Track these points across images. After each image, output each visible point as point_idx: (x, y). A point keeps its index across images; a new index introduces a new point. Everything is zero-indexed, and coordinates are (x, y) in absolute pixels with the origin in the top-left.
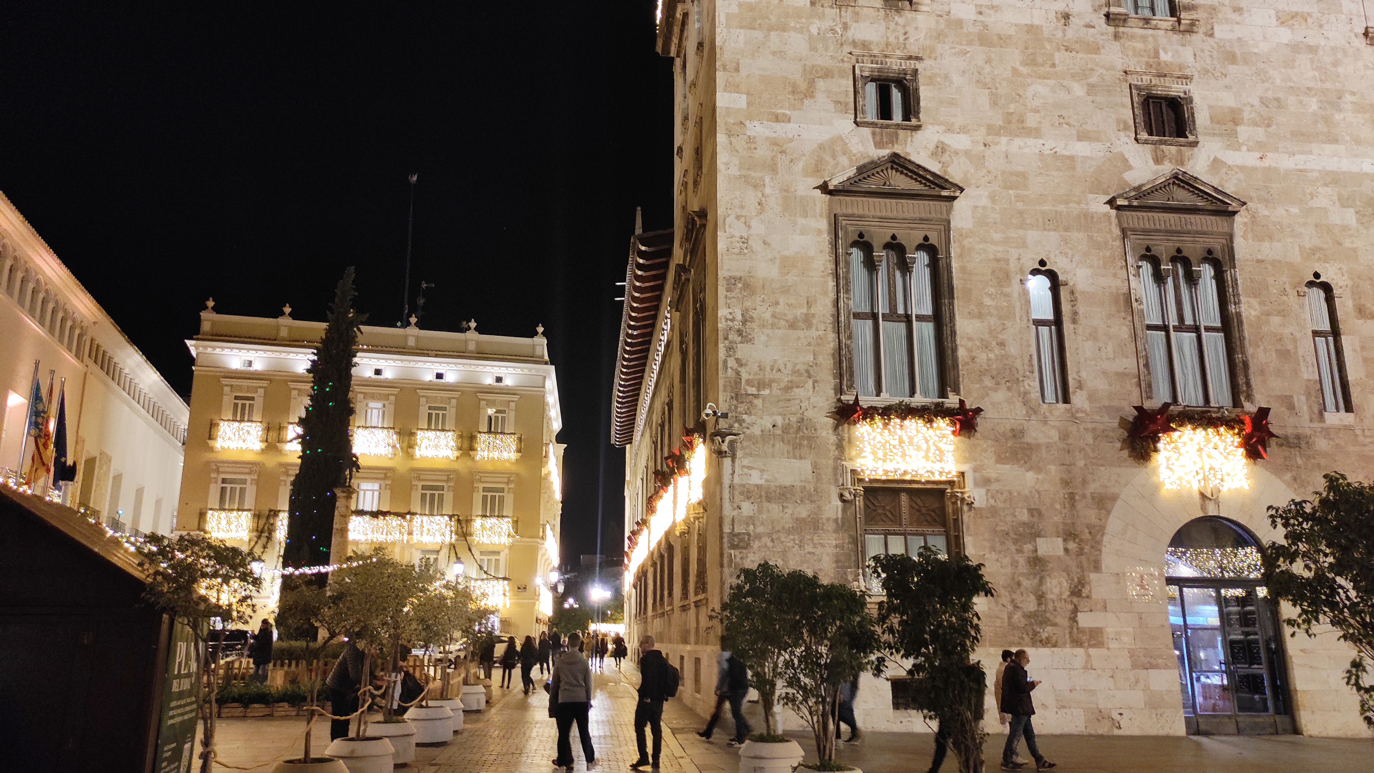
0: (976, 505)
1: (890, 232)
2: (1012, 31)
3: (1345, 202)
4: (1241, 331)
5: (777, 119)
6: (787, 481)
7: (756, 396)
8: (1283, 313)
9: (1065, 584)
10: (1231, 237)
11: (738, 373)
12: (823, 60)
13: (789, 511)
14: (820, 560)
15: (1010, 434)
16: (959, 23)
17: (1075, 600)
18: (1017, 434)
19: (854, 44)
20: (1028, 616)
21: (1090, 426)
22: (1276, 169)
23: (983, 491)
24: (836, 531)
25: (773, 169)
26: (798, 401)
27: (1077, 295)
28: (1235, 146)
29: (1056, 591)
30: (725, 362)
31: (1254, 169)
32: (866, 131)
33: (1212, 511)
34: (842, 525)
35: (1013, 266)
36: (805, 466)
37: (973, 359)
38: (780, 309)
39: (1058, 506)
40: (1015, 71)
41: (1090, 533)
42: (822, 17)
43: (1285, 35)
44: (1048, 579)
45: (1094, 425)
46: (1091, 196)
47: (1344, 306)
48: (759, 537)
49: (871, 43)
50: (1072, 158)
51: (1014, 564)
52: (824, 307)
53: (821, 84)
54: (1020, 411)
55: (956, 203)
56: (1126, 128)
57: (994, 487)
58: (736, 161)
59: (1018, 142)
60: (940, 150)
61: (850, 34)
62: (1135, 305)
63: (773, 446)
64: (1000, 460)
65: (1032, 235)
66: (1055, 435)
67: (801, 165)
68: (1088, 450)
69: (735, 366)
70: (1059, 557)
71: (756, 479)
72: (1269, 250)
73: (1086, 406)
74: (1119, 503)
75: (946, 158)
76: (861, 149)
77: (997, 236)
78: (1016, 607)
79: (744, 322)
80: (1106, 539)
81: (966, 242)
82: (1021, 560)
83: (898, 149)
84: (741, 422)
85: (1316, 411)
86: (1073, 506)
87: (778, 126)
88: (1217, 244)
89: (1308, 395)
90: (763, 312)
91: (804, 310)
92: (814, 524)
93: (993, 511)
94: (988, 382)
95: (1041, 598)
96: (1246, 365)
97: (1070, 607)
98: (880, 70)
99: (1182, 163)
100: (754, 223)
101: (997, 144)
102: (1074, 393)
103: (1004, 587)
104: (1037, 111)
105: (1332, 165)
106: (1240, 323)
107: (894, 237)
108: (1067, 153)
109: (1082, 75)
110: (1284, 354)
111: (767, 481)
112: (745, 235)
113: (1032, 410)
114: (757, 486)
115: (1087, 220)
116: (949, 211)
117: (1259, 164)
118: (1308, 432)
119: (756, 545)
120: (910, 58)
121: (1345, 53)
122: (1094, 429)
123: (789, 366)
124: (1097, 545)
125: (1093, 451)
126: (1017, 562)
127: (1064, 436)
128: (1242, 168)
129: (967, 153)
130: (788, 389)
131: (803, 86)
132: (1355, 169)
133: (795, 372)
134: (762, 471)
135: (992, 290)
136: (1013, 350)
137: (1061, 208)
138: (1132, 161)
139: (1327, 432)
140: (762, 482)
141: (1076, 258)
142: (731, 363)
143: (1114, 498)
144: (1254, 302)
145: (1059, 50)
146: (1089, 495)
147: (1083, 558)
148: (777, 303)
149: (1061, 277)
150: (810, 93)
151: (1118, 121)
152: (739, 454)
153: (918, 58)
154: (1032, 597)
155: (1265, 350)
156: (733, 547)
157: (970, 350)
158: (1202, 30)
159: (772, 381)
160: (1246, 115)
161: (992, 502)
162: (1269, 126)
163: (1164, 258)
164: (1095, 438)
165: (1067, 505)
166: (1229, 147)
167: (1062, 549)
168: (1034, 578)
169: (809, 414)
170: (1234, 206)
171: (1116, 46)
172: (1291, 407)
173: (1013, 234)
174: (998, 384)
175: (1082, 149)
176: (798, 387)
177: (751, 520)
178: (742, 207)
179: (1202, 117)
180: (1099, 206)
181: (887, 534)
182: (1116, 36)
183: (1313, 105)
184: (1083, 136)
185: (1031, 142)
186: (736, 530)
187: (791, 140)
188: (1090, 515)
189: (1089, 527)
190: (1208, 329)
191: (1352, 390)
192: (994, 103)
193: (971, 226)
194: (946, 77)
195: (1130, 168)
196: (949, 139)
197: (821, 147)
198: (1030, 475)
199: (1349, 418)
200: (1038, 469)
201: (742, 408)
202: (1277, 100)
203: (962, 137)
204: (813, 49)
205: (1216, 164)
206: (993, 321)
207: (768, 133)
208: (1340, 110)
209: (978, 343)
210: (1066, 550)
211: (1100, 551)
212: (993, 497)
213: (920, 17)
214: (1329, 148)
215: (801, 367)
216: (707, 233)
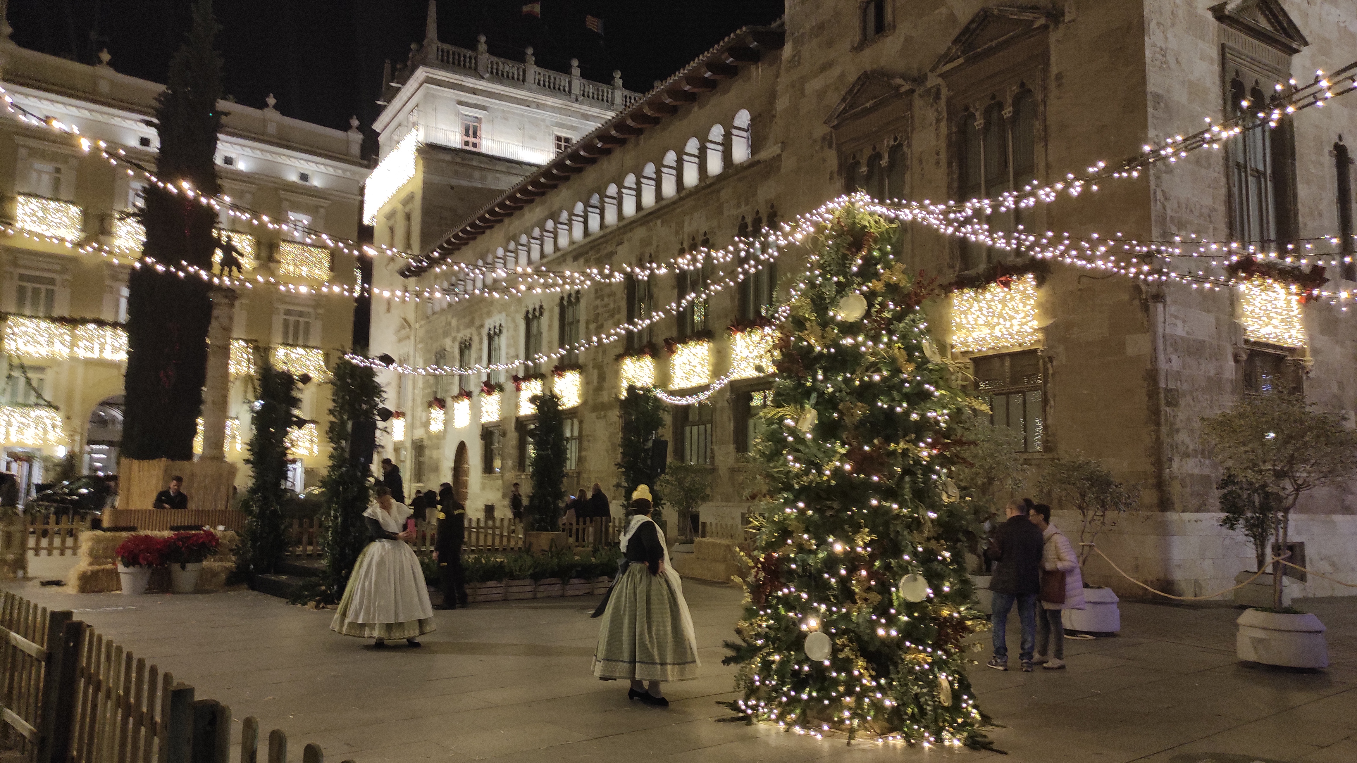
0: (1311, 374)
1: (1256, 75)
6: (1200, 335)
11: (1164, 207)
13: (1202, 367)
15: (1327, 307)
23: (1314, 362)
24: (1233, 392)
30: (1155, 193)
34: (1235, 387)
35: (1325, 136)
36: (1210, 320)
37: (1305, 225)
48: (1184, 394)
54: (1331, 284)
57: (1320, 357)
59: (1326, 7)
63: (1190, 295)
64: (1322, 331)
65: (1335, 107)
66: (1348, 311)
69: (1162, 199)
71: (1180, 330)
92: (1218, 384)
93: (1319, 381)
100: (1169, 35)
107: (1258, 83)
111: (1188, 333)
112: (1163, 46)
113: (1337, 285)
114: (1182, 339)
116: (1290, 65)
119: (1182, 402)
123: (1196, 208)
127: (1354, 313)
130: (1197, 232)
133: (1201, 215)
134: (1184, 321)
135: (1314, 158)
136: (1326, 222)
140: (1183, 334)
142: (1159, 195)
148: (1187, 133)
149: (1349, 154)
152: (1169, 300)
156: (1168, 404)
157: (1303, 217)
159: (1186, 221)
161: (1319, 372)
176: (1204, 232)
177: (1178, 376)
178: (1161, 13)
185: (1333, 10)
186: (1170, 386)
198: (1337, 349)
200: (1340, 342)
206: (1315, 189)
209: (1307, 210)
212: (1319, 368)
215: (1205, 210)
216: (1053, 37)
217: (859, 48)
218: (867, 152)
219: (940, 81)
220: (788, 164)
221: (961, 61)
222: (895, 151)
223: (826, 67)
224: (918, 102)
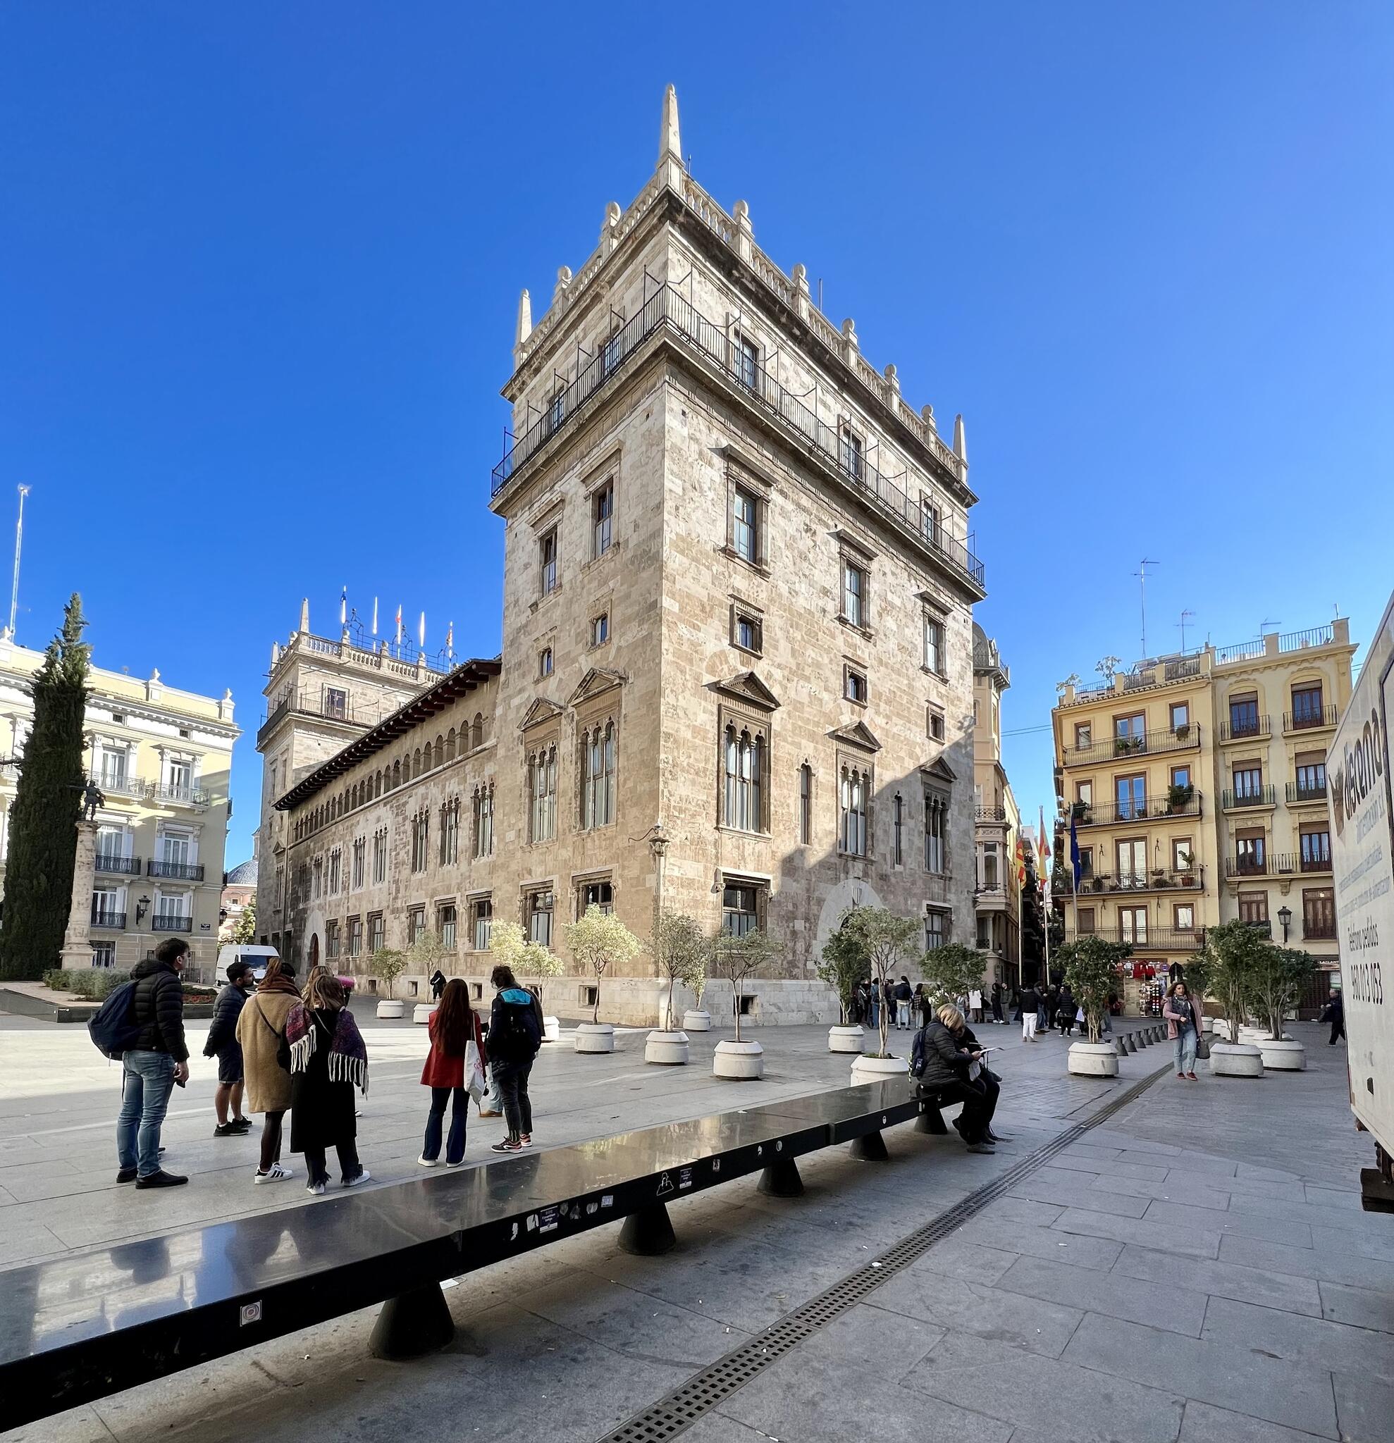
1: (745, 723)
2: (802, 610)
5: (694, 627)
6: (691, 875)
7: (678, 818)
11: (669, 801)
13: (692, 894)
14: (705, 927)
16: (781, 595)
19: (733, 589)
23: (777, 891)
25: (691, 662)
26: (698, 825)
28: (878, 712)
30: (663, 791)
32: (737, 653)
34: (715, 906)
36: (701, 867)
37: (777, 811)
38: (691, 760)
39: (804, 903)
40: (802, 637)
41: (814, 919)
49: (741, 592)
52: (712, 764)
53: (716, 610)
55: (775, 713)
58: (672, 650)
59: (801, 683)
60: (769, 675)
63: (685, 852)
67: (705, 666)
69: (668, 795)
70: (802, 931)
71: (677, 872)
74: (825, 903)
75: (771, 681)
76: (734, 664)
79: (673, 766)
80: (819, 921)
83: (752, 670)
84: (670, 834)
86: (809, 903)
87: (694, 632)
90: (683, 761)
91: (703, 765)
92: (703, 904)
93: (779, 902)
98: (743, 611)
101: (793, 681)
102: (814, 839)
103: (781, 947)
104: (810, 666)
107: (746, 727)
108: (819, 696)
112: (675, 704)
114: (679, 878)
116: (772, 718)
120: (759, 610)
123: (695, 800)
124: (816, 924)
126: (787, 932)
129: (781, 681)
130: (694, 815)
131: (708, 608)
133: (697, 805)
134: (680, 868)
140: (679, 875)
141: (819, 761)
142: (666, 793)
143: (824, 900)
145: (820, 630)
146: (815, 899)
148: (690, 757)
150: (711, 615)
153: (762, 612)
157: (776, 807)
158: (873, 641)
159: (686, 809)
161: (779, 897)
162: (890, 707)
165: (807, 903)
166: (876, 712)
168: (792, 942)
169: (703, 834)
171: (841, 637)
176: (698, 815)
177: (673, 899)
178: (674, 684)
181: (731, 912)
185: (806, 685)
187: (700, 645)
188: (815, 908)
189: (814, 915)
192: (793, 655)
193: (780, 729)
194: (774, 627)
195: (842, 714)
196: (774, 669)
197: (714, 655)
198: (795, 884)
200: (797, 881)
201: (670, 824)
203: (779, 671)
204: (713, 584)
205: (872, 720)
207: (689, 636)
210: (805, 927)
212: (780, 895)
213: (764, 584)
215: (700, 802)
216: (624, 691)
217: (537, 682)
218: (540, 750)
219: (574, 709)
220: (501, 752)
221: (582, 699)
222: (553, 750)
223: (521, 691)
224: (564, 721)
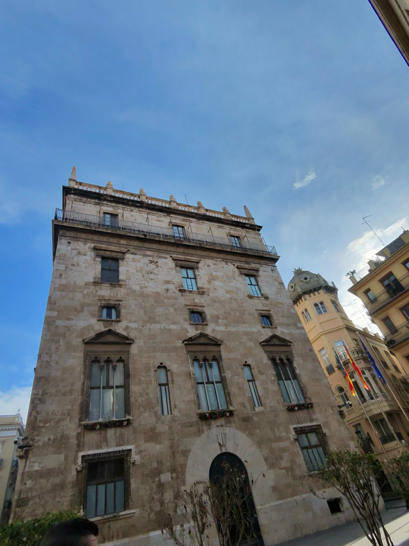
0: (136, 463)
1: (108, 356)
2: (151, 293)
3: (250, 340)
4: (226, 382)
5: (68, 319)
6: (52, 466)
7: (43, 427)
8: (238, 375)
9: (172, 494)
10: (220, 352)
12: (87, 301)
14: (62, 505)
15: (150, 430)
16: (135, 291)
17: (176, 501)
18: (153, 429)
19: (99, 296)
20: (157, 513)
21: (180, 422)
22: (230, 331)
23: (139, 456)
24: (72, 488)
25: (64, 336)
26: (62, 427)
27: (173, 374)
28: (218, 325)
29: (168, 498)
31: (224, 331)
32: (101, 323)
33: (224, 451)
34: (76, 484)
35: (151, 365)
36: (61, 457)
37: (136, 401)
38: (59, 388)
39: (168, 458)
40: (152, 304)
41: (181, 468)
42: (88, 289)
43: (228, 296)
44: (165, 494)
45: (181, 422)
46: (177, 341)
47: (255, 371)
48: (33, 498)
49: (105, 296)
50: (170, 330)
51: (151, 489)
52: (78, 386)
53: (86, 308)
54: (154, 419)
55: (132, 346)
56: (186, 320)
57: (144, 454)
58: (49, 334)
59: (153, 325)
60: (127, 328)
61: (98, 293)
62: (192, 376)
63: (48, 449)
64: (146, 441)
65: (158, 355)
66: (167, 428)
67: (75, 334)
68: (179, 432)
69: (35, 414)
70: (169, 482)
71: (36, 467)
72: (232, 355)
73: (178, 415)
74: (191, 453)
75: (129, 330)
76: (98, 328)
77: (146, 355)
78: (152, 510)
79: (42, 395)
80: (187, 469)
81: (135, 358)
82: (154, 486)
83: (112, 328)
84: (34, 440)
85: (252, 407)
86: (174, 457)
87: (68, 322)
88: (217, 355)
89: (249, 402)
90: (52, 390)
91: (70, 388)
92: (62, 486)
93: (143, 464)
94: (142, 409)
95: (162, 503)
96: (229, 393)
97: (174, 505)
98: (107, 304)
99: (204, 331)
100: (53, 356)
101: (146, 326)
102: (173, 410)
103: (147, 501)
104: (159, 316)
105: (245, 330)
106: (226, 380)
107: (109, 358)
108: (168, 328)
109: (173, 306)
110: (240, 389)
111: (42, 467)
112: (49, 360)
113: (158, 418)
115: (175, 349)
116: (129, 348)
117: (225, 330)
118: (251, 415)
119: (30, 503)
120: (118, 300)
121: (244, 300)
122: (181, 423)
123: (60, 412)
124: (183, 473)
125: (181, 432)
126: (153, 487)
127: (170, 428)
128: (221, 331)
129: (136, 328)
130: (59, 421)
131: (79, 309)
132: (251, 331)
133: (63, 414)
134: (40, 463)
135: (144, 374)
136: (151, 396)
137: (167, 345)
138: (188, 330)
139: (257, 414)
140: (39, 469)
141: (173, 361)
143: (189, 451)
144: (229, 372)
145: (165, 299)
146: (180, 451)
147: (179, 480)
148: (59, 386)
149: (168, 368)
150: (82, 311)
151: (184, 319)
152: (30, 455)
153: (121, 301)
154: (158, 503)
155: (234, 387)
156: (19, 506)
157: (135, 398)
158: (206, 294)
159: (51, 419)
160: (220, 316)
161: (142, 460)
162: (227, 319)
163: (201, 360)
164: (181, 427)
165: (172, 457)
166: (217, 325)
167: (170, 478)
168: (159, 494)
169: (66, 432)
170: (219, 343)
171: (182, 298)
172: (245, 407)
173: (152, 354)
174: (146, 410)
175: (173, 327)
176: (63, 421)
177: (30, 489)
178: (49, 350)
179: (208, 317)
180: (179, 344)
181: (98, 484)
182: (182, 295)
183: (238, 314)
184: (173, 324)
185: (157, 325)
186: (21, 497)
187: (72, 326)
188: (180, 460)
189: (181, 465)
190: (217, 382)
191: (261, 398)
192: (145, 313)
193: (137, 352)
194: (130, 306)
195: (188, 332)
196: (130, 325)
197: (84, 328)
198: (158, 446)
199: (262, 409)
200: (160, 443)
201: (35, 433)
202: (228, 312)
203: (135, 324)
204: (84, 297)
205: (214, 330)
206: (144, 386)
207: (64, 324)
208: (245, 315)
209: (138, 395)
210: (172, 478)
211: (185, 475)
212: (143, 458)
213: (122, 289)
214: (244, 325)
215: (65, 412)
